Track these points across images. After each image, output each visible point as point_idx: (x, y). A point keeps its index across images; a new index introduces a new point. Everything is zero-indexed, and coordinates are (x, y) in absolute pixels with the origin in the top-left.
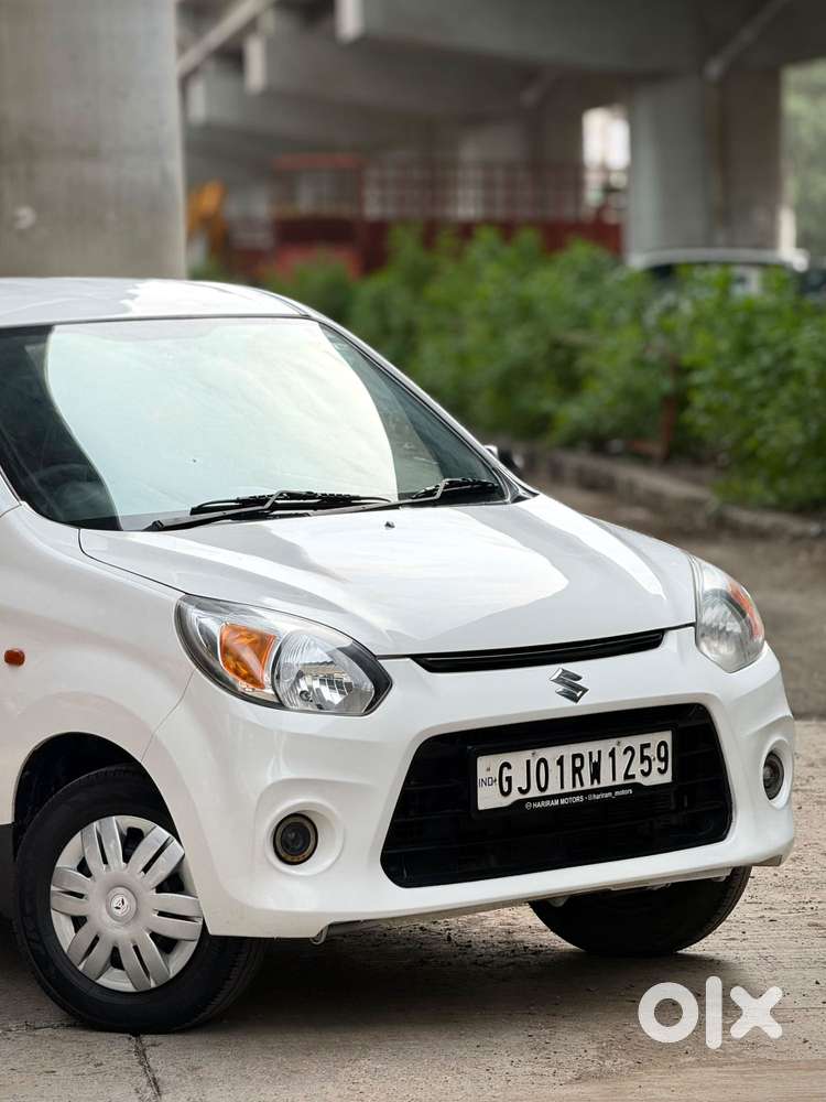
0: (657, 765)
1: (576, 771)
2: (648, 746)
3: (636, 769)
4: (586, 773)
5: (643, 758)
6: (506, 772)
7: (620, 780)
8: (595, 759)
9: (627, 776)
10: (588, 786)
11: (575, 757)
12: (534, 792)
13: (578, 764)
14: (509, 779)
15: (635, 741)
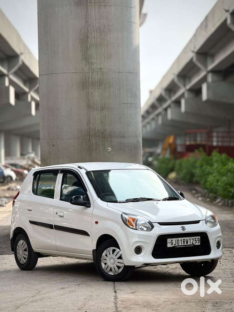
0: (197, 242)
1: (184, 242)
2: (196, 238)
3: (194, 242)
4: (185, 242)
5: (195, 240)
6: (172, 241)
7: (191, 244)
8: (187, 240)
9: (192, 243)
10: (186, 244)
11: (184, 240)
12: (177, 245)
13: (184, 241)
14: (173, 242)
15: (194, 238)
